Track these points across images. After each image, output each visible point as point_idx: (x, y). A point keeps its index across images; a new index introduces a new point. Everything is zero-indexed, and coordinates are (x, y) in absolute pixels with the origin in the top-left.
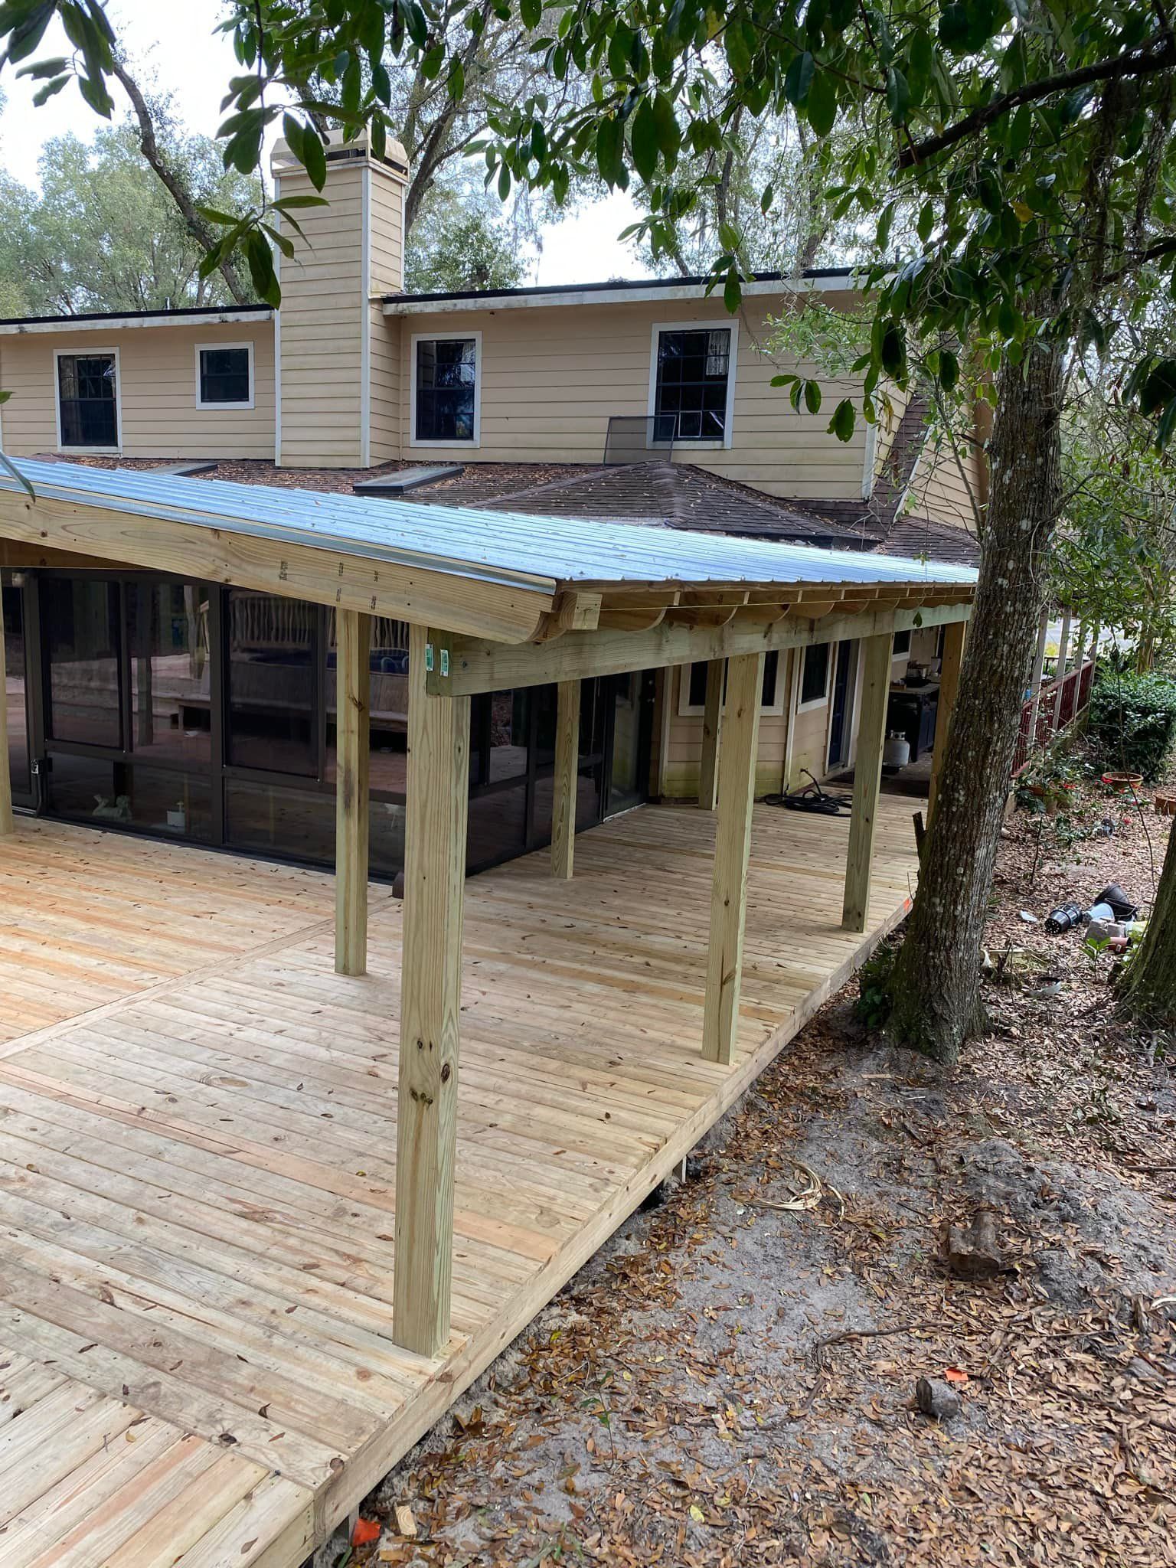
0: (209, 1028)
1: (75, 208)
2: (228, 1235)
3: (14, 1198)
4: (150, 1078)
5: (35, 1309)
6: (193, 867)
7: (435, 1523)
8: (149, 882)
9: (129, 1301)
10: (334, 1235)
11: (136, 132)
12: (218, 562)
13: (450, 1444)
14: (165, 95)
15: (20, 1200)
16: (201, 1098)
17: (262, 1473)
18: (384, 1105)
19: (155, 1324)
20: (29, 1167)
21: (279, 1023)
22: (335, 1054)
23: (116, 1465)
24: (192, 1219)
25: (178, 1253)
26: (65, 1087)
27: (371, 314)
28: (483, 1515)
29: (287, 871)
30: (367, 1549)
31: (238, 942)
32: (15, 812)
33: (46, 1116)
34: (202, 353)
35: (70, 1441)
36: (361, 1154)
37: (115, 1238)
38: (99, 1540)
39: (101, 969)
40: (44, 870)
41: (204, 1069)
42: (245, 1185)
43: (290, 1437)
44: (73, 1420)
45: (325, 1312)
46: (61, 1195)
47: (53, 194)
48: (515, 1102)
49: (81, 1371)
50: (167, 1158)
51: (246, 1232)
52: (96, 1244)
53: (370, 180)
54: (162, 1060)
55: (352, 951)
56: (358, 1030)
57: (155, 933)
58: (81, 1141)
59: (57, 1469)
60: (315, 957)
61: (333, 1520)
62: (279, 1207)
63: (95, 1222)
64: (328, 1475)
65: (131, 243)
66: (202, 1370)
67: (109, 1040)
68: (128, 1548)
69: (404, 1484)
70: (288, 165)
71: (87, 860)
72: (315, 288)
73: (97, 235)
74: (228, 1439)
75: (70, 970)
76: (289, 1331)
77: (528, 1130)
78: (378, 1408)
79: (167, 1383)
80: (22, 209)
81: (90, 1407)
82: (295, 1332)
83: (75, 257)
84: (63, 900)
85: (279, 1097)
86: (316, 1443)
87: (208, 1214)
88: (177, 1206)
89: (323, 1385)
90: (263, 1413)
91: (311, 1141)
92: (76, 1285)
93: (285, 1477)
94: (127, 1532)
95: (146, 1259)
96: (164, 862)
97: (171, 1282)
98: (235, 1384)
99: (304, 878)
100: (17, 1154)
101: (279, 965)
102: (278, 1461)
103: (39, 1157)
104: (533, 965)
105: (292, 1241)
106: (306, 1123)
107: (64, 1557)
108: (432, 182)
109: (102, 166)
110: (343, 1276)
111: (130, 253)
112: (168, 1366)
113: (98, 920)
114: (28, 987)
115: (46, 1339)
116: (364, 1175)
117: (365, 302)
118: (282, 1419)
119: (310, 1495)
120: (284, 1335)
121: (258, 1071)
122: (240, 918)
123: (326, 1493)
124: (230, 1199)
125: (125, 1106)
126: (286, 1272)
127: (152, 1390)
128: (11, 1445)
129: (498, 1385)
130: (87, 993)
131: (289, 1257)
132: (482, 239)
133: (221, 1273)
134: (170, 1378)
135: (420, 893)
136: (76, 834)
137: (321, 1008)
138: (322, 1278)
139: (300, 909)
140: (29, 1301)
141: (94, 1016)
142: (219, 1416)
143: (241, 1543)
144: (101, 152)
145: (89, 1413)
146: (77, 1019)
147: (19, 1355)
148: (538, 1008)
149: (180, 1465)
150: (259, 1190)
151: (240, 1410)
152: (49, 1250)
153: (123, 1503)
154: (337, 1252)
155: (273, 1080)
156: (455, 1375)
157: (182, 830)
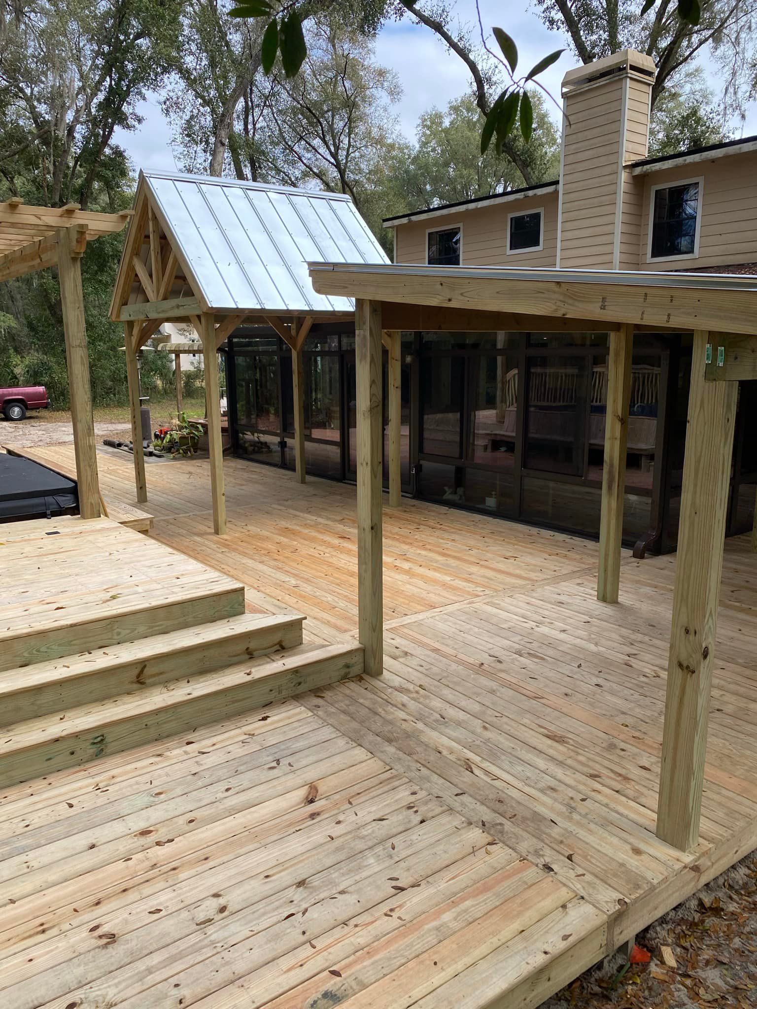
0: (518, 623)
1: (435, 150)
2: (540, 747)
3: (413, 702)
4: (484, 646)
5: (428, 765)
6: (503, 530)
7: (690, 964)
8: (477, 537)
9: (481, 772)
10: (609, 760)
11: (475, 94)
12: (559, 303)
13: (697, 916)
14: (493, 67)
15: (417, 704)
16: (517, 663)
17: (571, 895)
18: (637, 685)
19: (498, 789)
20: (420, 686)
21: (563, 626)
22: (601, 649)
23: (480, 866)
24: (516, 733)
25: (509, 751)
26: (437, 645)
27: (624, 176)
28: (727, 970)
29: (561, 537)
30: (641, 967)
31: (533, 575)
32: (402, 496)
33: (428, 660)
34: (511, 219)
35: (453, 845)
36: (623, 713)
37: (471, 735)
38: (473, 906)
39: (452, 583)
40: (418, 527)
41: (517, 646)
42: (548, 718)
43: (588, 877)
44: (454, 833)
45: (606, 806)
46: (439, 705)
47: (424, 144)
48: (734, 697)
49: (457, 806)
50: (498, 694)
51: (551, 747)
52: (460, 736)
53: (628, 85)
54: (491, 637)
55: (609, 587)
56: (614, 636)
57: (482, 566)
58: (448, 677)
59: (446, 859)
60: (583, 589)
61: (620, 940)
62: (571, 735)
63: (459, 724)
64: (617, 908)
65: (466, 167)
66: (528, 822)
67: (459, 622)
68: (491, 916)
69: (664, 933)
70: (572, 87)
71: (441, 523)
72: (587, 165)
73: (447, 164)
74: (548, 868)
75: (435, 581)
76: (583, 812)
77: (746, 717)
78: (649, 875)
79: (508, 826)
80: (407, 157)
81: (463, 828)
82: (587, 814)
83: (435, 181)
84: (429, 543)
85: (566, 670)
86: (607, 886)
87: (526, 732)
88: (506, 723)
89: (609, 851)
90: (570, 858)
91: (589, 699)
92: (451, 757)
93: (587, 901)
94: (490, 905)
95: (490, 750)
96: (485, 526)
97: (506, 767)
98: (550, 836)
99: (572, 541)
100: (413, 678)
101: (560, 592)
102: (582, 890)
103: (426, 681)
104: (742, 610)
105: (581, 758)
106: (586, 688)
107: (453, 910)
108: (664, 88)
109: (452, 123)
110: (618, 787)
111: (465, 172)
112: (508, 815)
113: (449, 556)
114: (414, 588)
115: (436, 784)
116: (627, 726)
117: (620, 168)
118: (583, 865)
119: (605, 917)
120: (580, 814)
121: (550, 652)
122: (533, 562)
123: (616, 919)
124: (539, 726)
125: (471, 660)
126: (578, 776)
127: (499, 827)
128: (420, 838)
129: (731, 887)
130: (448, 596)
131: (579, 767)
132: (698, 121)
133: (536, 768)
134: (509, 823)
135: (692, 524)
136: (434, 509)
137: (590, 620)
138: (603, 785)
139: (570, 559)
140: (425, 760)
141: (450, 608)
142: (541, 853)
143: (562, 933)
144: (451, 114)
145: (462, 831)
146: (441, 609)
147: (421, 789)
148: (747, 638)
149: (520, 875)
150: (558, 723)
151: (555, 853)
152: (434, 734)
153: (486, 889)
154: (612, 770)
155: (561, 659)
156: (702, 868)
157: (495, 509)
